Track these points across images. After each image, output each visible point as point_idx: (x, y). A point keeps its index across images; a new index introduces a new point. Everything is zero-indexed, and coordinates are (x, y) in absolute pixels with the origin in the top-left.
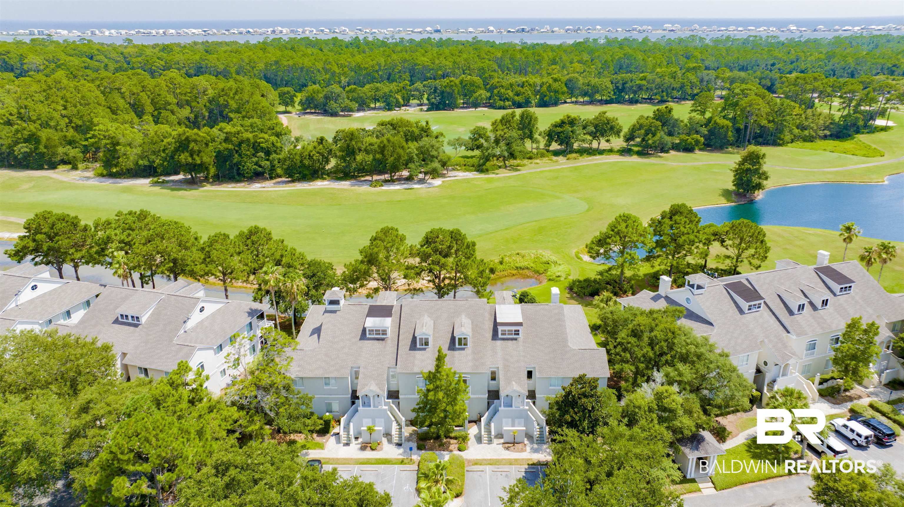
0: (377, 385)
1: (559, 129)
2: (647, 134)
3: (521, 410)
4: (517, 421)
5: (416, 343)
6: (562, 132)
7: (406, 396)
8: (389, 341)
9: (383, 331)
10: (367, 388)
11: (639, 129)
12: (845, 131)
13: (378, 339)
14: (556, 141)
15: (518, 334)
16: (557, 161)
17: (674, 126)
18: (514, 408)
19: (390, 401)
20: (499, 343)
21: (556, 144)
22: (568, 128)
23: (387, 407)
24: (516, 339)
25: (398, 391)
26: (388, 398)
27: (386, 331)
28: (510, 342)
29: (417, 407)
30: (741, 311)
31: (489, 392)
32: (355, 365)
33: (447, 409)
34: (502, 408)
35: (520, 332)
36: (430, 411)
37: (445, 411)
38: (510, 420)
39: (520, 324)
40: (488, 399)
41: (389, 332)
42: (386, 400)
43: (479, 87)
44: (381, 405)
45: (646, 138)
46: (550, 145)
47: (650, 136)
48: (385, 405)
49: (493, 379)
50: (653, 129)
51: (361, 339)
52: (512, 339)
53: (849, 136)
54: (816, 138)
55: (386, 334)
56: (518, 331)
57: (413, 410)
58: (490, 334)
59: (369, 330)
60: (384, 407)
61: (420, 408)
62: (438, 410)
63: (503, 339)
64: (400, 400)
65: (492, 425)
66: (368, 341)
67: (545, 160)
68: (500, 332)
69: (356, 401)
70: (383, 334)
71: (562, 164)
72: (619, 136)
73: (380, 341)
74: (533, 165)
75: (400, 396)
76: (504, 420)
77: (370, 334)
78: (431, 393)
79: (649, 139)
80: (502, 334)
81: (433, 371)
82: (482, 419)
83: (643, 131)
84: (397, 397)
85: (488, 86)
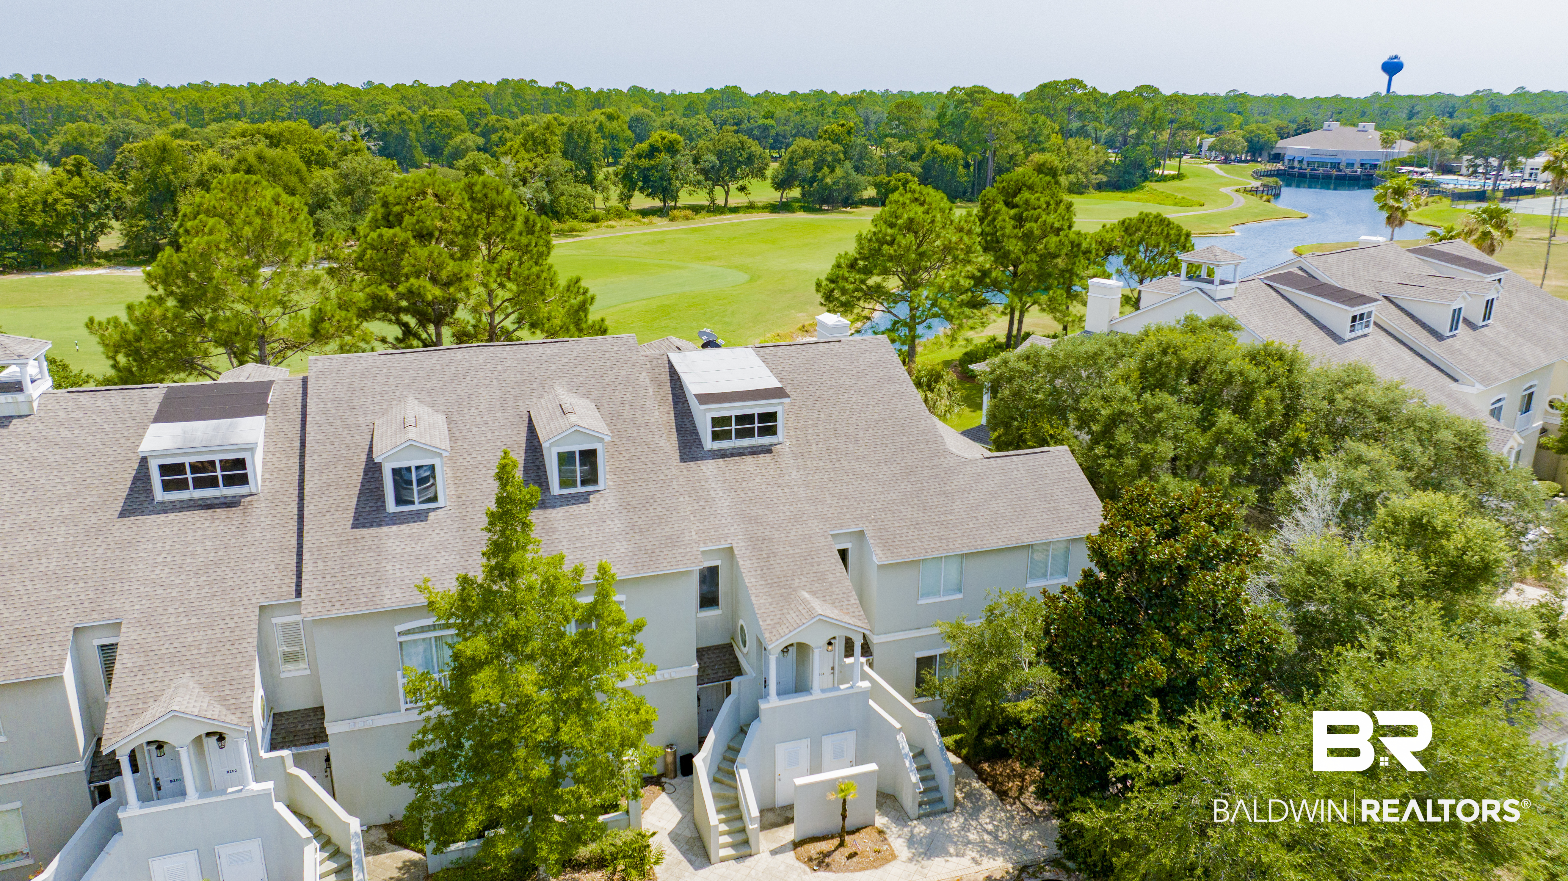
0: (207, 688)
1: (645, 163)
2: (818, 168)
3: (847, 697)
4: (828, 743)
5: (381, 499)
6: (653, 167)
7: (360, 724)
8: (260, 509)
9: (227, 465)
10: (156, 710)
11: (803, 158)
12: (1127, 177)
13: (208, 505)
14: (641, 190)
15: (771, 431)
16: (651, 223)
17: (861, 158)
18: (816, 694)
19: (285, 753)
20: (709, 467)
21: (643, 196)
22: (664, 157)
23: (269, 785)
24: (767, 450)
25: (319, 711)
26: (273, 747)
27: (240, 463)
28: (749, 459)
29: (416, 756)
30: (1337, 338)
31: (701, 653)
32: (95, 619)
33: (564, 737)
34: (771, 704)
35: (780, 423)
36: (477, 766)
37: (553, 749)
38: (804, 746)
39: (778, 393)
40: (700, 680)
41: (257, 468)
42: (264, 755)
43: (459, 129)
44: (243, 782)
45: (820, 175)
46: (631, 197)
47: (826, 170)
48: (257, 780)
49: (709, 600)
50: (830, 159)
51: (124, 514)
52: (755, 451)
53: (1134, 185)
54: (1086, 187)
55: (243, 480)
56: (772, 416)
57: (399, 776)
58: (670, 442)
59: (165, 469)
60: (255, 787)
61: (426, 762)
62: (521, 752)
63: (723, 454)
64: (333, 747)
65: (744, 776)
66: (163, 517)
67: (624, 222)
68: (705, 430)
69: (112, 783)
70: (230, 481)
71: (660, 226)
72: (763, 177)
73: (221, 512)
74: (603, 230)
75: (331, 728)
76: (781, 750)
77: (167, 486)
78: (485, 675)
79: (824, 177)
80: (716, 436)
81: (479, 574)
82: (699, 761)
83: (810, 162)
84: (320, 736)
85: (478, 130)
